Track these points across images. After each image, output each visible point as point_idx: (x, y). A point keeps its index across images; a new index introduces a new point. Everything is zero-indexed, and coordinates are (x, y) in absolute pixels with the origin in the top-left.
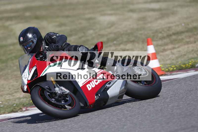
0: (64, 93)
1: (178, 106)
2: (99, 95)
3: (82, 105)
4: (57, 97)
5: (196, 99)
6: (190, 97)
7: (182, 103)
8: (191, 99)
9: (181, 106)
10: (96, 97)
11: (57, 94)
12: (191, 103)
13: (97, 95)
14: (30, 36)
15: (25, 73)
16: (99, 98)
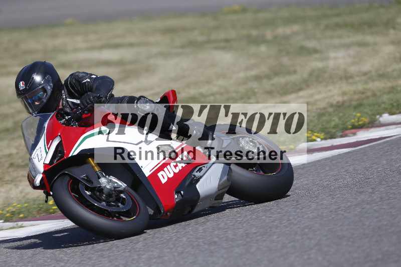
0: (117, 188)
1: (159, 257)
2: (182, 192)
3: (151, 212)
4: (104, 196)
5: (196, 243)
6: (185, 239)
7: (169, 250)
8: (186, 243)
9: (166, 258)
10: (176, 196)
11: (104, 191)
12: (187, 250)
13: (178, 192)
14: (38, 78)
15: (39, 150)
16: (181, 198)
